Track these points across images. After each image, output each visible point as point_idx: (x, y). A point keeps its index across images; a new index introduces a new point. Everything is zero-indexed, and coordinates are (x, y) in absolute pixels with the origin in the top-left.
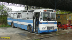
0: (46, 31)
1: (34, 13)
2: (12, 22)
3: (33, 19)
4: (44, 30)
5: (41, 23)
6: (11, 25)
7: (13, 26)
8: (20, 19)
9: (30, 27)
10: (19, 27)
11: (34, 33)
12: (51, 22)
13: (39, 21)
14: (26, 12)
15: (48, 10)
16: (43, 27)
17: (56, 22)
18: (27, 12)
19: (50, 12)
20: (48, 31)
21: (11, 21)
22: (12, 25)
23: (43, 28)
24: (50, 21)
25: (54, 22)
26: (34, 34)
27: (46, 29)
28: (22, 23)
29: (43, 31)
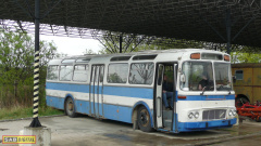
0: (200, 123)
1: (158, 64)
2: (68, 97)
3: (152, 85)
4: (193, 120)
5: (183, 98)
6: (62, 107)
7: (70, 112)
8: (101, 84)
9: (143, 111)
10: (99, 113)
11: (160, 132)
12: (215, 92)
13: (176, 92)
14: (128, 58)
15: (204, 55)
16: (188, 110)
17: (233, 92)
18: (131, 61)
19: (213, 61)
20: (207, 124)
21: (63, 94)
22: (69, 107)
23: (191, 114)
24: (213, 89)
25: (226, 93)
26: (158, 135)
27: (200, 118)
28: (110, 99)
29: (190, 123)
